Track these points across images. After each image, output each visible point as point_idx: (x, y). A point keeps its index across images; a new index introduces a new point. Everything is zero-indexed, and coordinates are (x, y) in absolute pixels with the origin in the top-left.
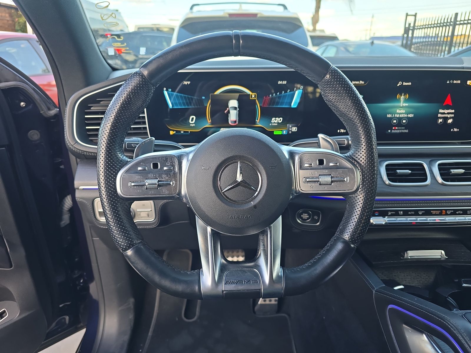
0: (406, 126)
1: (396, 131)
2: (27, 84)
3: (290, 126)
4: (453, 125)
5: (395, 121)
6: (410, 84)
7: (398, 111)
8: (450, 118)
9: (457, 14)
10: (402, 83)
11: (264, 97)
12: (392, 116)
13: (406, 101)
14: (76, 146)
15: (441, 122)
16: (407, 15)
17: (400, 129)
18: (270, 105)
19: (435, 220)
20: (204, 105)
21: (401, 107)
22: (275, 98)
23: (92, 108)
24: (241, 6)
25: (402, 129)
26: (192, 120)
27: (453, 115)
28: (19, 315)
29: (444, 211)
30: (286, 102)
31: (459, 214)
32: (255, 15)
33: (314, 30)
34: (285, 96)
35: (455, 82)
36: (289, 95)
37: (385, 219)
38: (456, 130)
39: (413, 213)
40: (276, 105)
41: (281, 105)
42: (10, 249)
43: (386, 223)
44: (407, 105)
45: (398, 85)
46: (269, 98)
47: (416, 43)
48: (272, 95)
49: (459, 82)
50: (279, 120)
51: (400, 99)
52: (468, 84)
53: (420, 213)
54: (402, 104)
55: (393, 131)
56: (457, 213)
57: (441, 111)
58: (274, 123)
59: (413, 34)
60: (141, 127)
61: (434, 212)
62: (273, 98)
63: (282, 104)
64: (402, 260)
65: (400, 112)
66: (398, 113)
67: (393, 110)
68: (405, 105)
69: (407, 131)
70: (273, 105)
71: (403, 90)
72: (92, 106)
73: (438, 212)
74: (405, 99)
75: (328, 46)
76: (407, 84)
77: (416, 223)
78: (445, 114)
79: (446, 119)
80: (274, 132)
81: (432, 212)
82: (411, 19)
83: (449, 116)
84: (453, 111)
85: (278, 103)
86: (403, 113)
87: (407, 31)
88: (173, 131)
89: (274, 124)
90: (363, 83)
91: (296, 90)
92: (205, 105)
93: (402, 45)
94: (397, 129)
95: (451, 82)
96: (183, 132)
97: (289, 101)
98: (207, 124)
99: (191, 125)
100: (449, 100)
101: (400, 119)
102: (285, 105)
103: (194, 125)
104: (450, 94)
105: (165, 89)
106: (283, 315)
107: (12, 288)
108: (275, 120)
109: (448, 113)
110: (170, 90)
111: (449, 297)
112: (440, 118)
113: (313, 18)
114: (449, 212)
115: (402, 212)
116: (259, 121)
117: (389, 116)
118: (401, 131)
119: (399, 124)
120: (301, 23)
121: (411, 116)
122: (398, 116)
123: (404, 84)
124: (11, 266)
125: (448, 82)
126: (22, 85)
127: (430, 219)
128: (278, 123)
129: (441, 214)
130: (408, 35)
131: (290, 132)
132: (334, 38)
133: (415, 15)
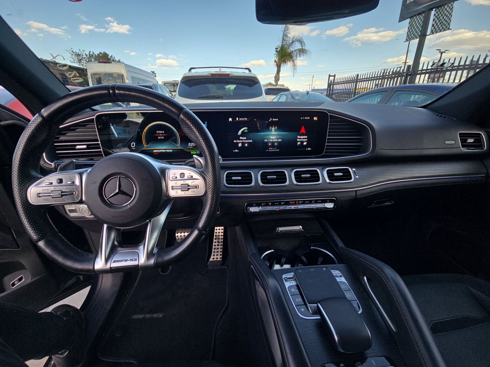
0: (277, 147)
1: (271, 150)
2: (23, 122)
4: (307, 146)
5: (270, 144)
6: (277, 119)
7: (271, 137)
8: (305, 141)
9: (358, 75)
10: (272, 119)
12: (268, 140)
13: (276, 131)
14: (44, 165)
15: (299, 144)
16: (330, 76)
17: (274, 149)
19: (291, 208)
21: (273, 135)
23: (60, 138)
24: (220, 69)
25: (275, 149)
26: (133, 146)
27: (307, 140)
28: (30, 280)
29: (297, 202)
31: (307, 203)
32: (228, 75)
33: (277, 85)
35: (306, 118)
37: (259, 208)
38: (309, 149)
39: (278, 203)
42: (16, 235)
43: (259, 211)
44: (277, 133)
45: (270, 121)
47: (336, 93)
49: (309, 118)
50: (193, 144)
51: (271, 129)
52: (314, 119)
53: (282, 204)
54: (273, 133)
55: (269, 151)
56: (306, 202)
57: (299, 137)
58: (190, 146)
59: (333, 87)
60: (93, 151)
61: (291, 203)
64: (274, 233)
65: (272, 138)
66: (271, 139)
67: (268, 137)
68: (275, 133)
69: (278, 150)
71: (273, 124)
72: (60, 137)
73: (293, 202)
74: (275, 129)
75: (282, 94)
76: (275, 120)
77: (279, 210)
78: (302, 139)
79: (302, 142)
80: (191, 152)
81: (290, 202)
82: (332, 78)
83: (304, 140)
84: (306, 137)
86: (274, 139)
87: (329, 85)
90: (247, 119)
92: (141, 135)
93: (327, 95)
94: (272, 149)
95: (304, 118)
98: (144, 148)
99: (132, 148)
100: (303, 130)
101: (273, 143)
103: (135, 148)
104: (304, 126)
105: (111, 124)
106: (225, 267)
107: (24, 262)
108: (191, 144)
109: (304, 139)
110: (115, 125)
111: (303, 256)
112: (299, 141)
113: (275, 78)
114: (300, 202)
115: (270, 203)
116: (180, 145)
117: (266, 141)
118: (274, 150)
119: (273, 146)
120: (258, 81)
121: (280, 140)
122: (271, 141)
123: (274, 120)
124: (19, 248)
125: (302, 118)
126: (19, 123)
127: (288, 207)
128: (193, 146)
129: (295, 204)
130: (330, 88)
132: (287, 90)
133: (334, 76)
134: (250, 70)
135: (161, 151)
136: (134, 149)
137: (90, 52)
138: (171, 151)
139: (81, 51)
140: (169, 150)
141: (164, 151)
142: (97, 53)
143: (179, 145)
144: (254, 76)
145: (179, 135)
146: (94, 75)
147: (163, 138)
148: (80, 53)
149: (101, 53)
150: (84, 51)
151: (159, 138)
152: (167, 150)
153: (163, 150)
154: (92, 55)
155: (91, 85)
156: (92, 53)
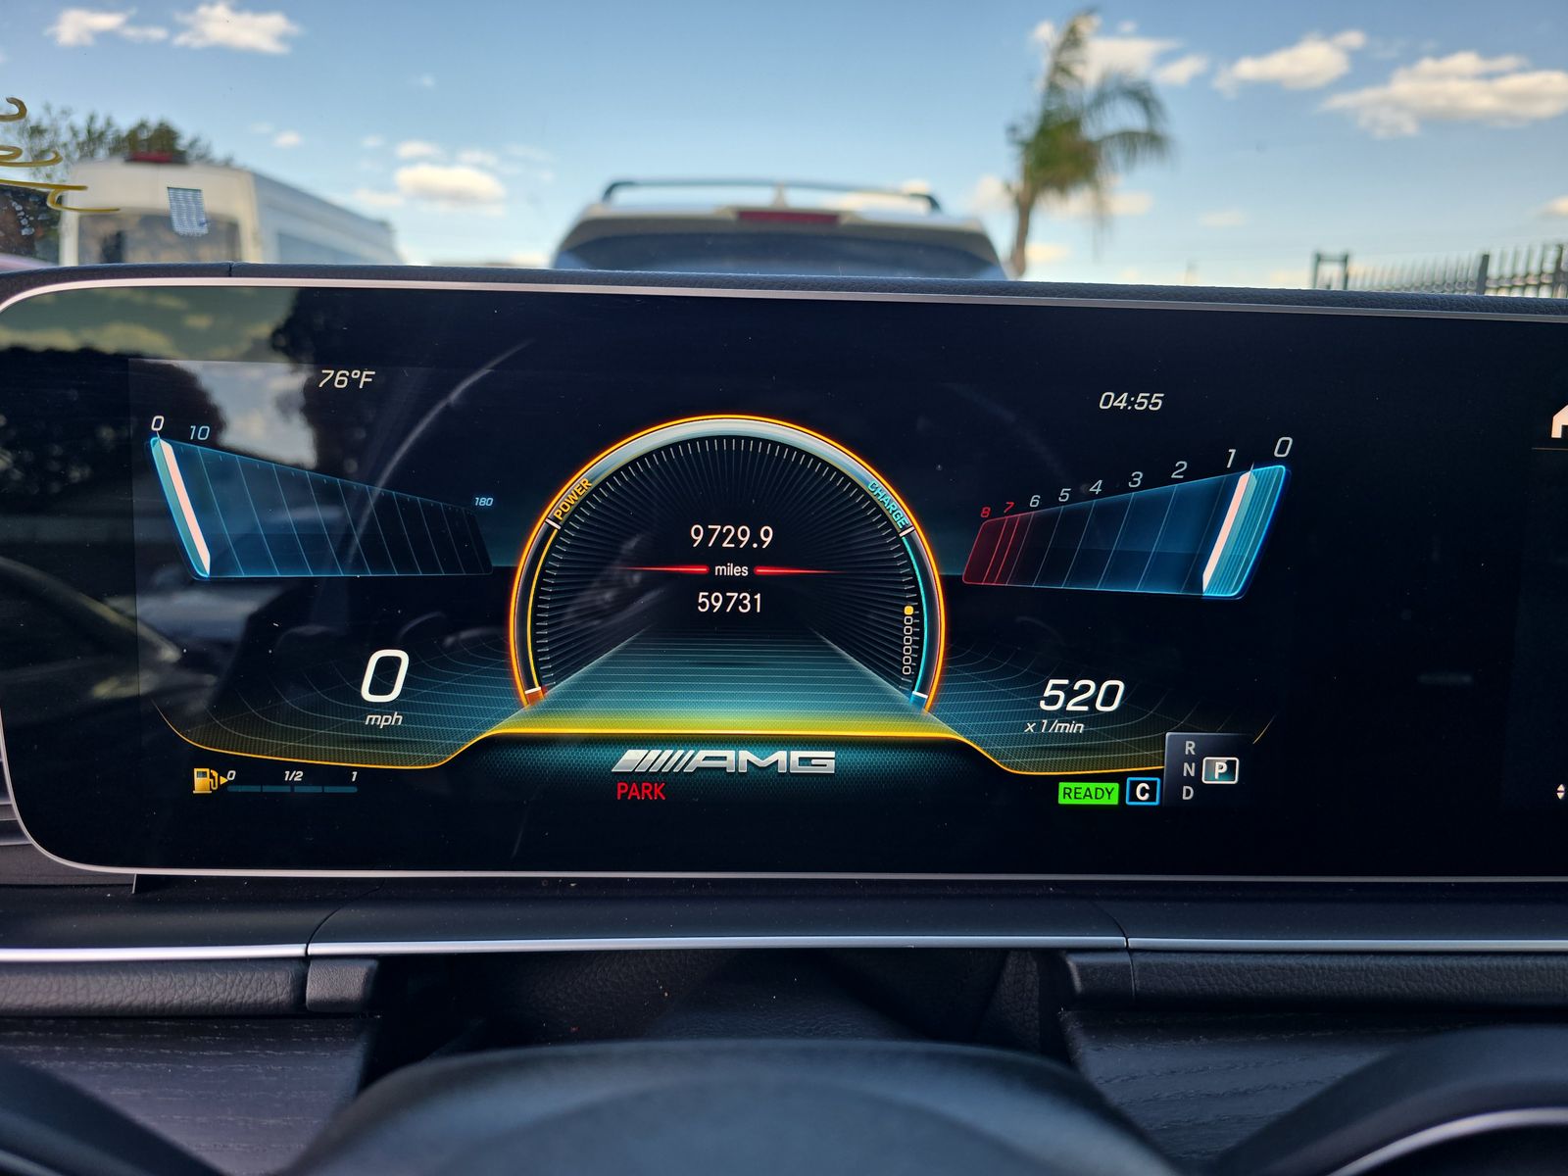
3: (1190, 748)
9: (1486, 259)
11: (986, 512)
16: (1319, 259)
18: (1025, 574)
20: (486, 561)
22: (1074, 519)
26: (382, 684)
30: (1159, 555)
34: (1148, 512)
36: (1182, 497)
40: (1077, 577)
41: (1116, 575)
46: (1024, 523)
48: (1050, 499)
50: (1106, 694)
58: (1063, 715)
62: (1053, 517)
63: (1128, 565)
70: (1054, 572)
80: (1062, 785)
85: (1089, 567)
88: (220, 764)
89: (1059, 727)
91: (1242, 466)
92: (499, 562)
96: (299, 776)
97: (1180, 548)
98: (506, 714)
99: (372, 719)
102: (1153, 577)
103: (396, 719)
108: (1071, 694)
110: (198, 432)
116: (940, 695)
128: (1091, 717)
131: (1188, 793)
133: (1345, 260)
134: (933, 203)
135: (700, 757)
136: (382, 721)
137: (92, 119)
138: (826, 761)
139: (55, 112)
140: (796, 755)
141: (746, 755)
142: (125, 123)
143: (929, 698)
144: (971, 226)
145: (946, 581)
146: (94, 217)
147: (748, 602)
148: (45, 123)
149: (143, 126)
150: (65, 113)
151: (709, 602)
152: (780, 756)
153: (730, 754)
154: (102, 134)
155: (69, 259)
156: (99, 125)
